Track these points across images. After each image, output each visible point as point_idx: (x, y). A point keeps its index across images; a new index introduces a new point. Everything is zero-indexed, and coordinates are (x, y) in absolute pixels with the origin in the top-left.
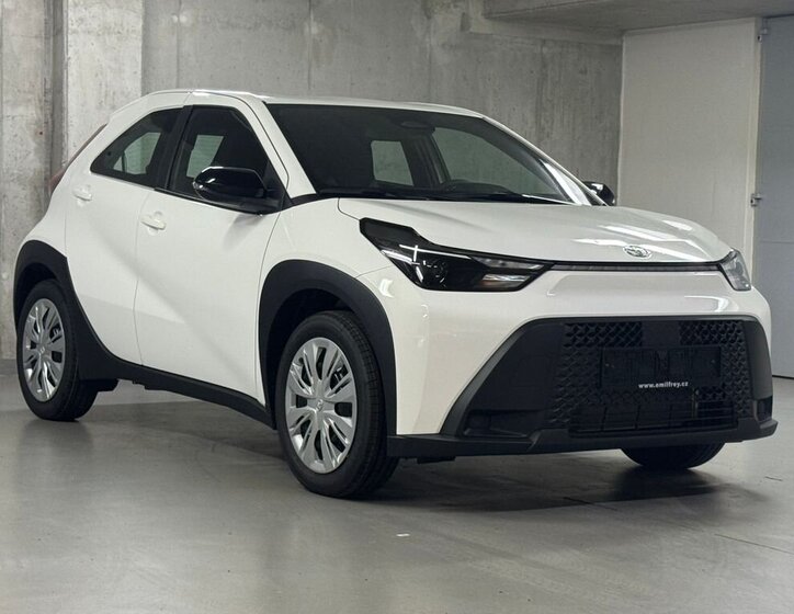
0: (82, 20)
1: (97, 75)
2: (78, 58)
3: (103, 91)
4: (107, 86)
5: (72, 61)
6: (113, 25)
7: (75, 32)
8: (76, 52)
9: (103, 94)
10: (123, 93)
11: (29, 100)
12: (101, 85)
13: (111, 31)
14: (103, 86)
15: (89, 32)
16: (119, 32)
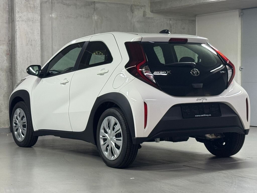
0: (20, 17)
1: (26, 35)
5: (18, 30)
6: (31, 19)
7: (18, 21)
8: (19, 27)
9: (28, 41)
10: (34, 40)
11: (4, 43)
12: (27, 38)
13: (30, 20)
14: (28, 38)
15: (23, 21)
16: (33, 21)
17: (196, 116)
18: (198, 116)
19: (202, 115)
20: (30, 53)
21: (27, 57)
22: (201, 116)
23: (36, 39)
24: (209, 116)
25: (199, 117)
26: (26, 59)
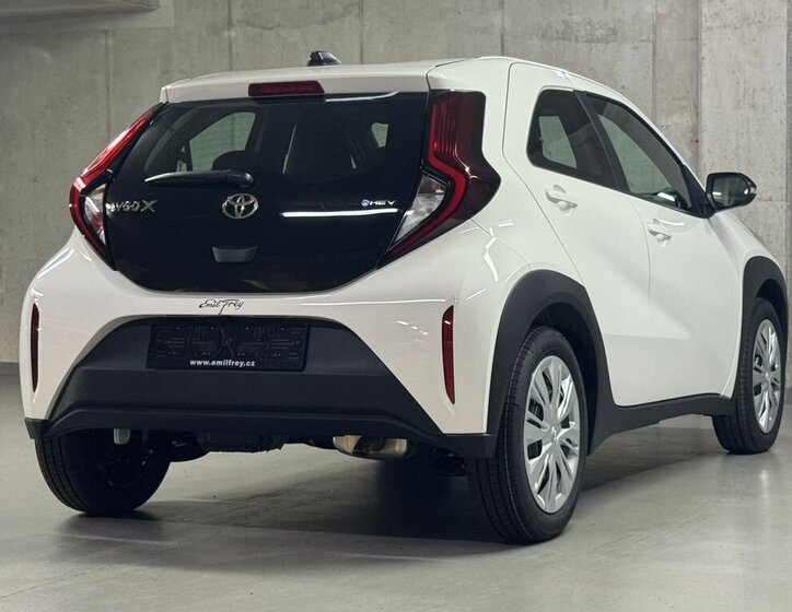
0: (717, 15)
1: (734, 72)
2: (713, 56)
3: (741, 89)
4: (745, 83)
5: (706, 61)
6: (753, 15)
7: (710, 29)
8: (711, 51)
9: (741, 93)
10: (764, 89)
11: (684, 107)
12: (738, 83)
13: (750, 21)
14: (741, 84)
15: (725, 27)
16: (759, 22)
17: (193, 363)
18: (199, 363)
19: (219, 363)
20: (748, 132)
21: (737, 148)
22: (213, 363)
23: (772, 84)
24: (245, 368)
25: (203, 367)
26: (733, 156)
